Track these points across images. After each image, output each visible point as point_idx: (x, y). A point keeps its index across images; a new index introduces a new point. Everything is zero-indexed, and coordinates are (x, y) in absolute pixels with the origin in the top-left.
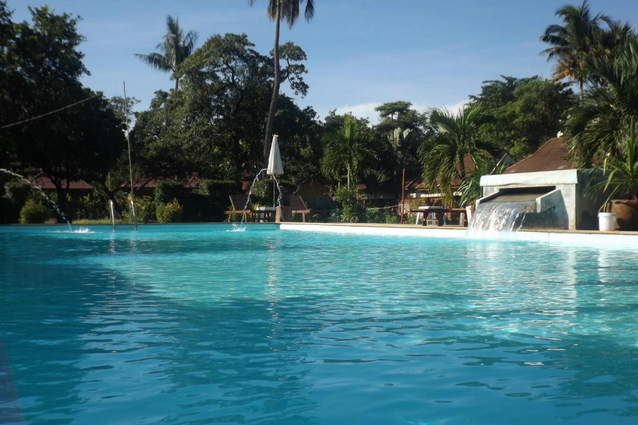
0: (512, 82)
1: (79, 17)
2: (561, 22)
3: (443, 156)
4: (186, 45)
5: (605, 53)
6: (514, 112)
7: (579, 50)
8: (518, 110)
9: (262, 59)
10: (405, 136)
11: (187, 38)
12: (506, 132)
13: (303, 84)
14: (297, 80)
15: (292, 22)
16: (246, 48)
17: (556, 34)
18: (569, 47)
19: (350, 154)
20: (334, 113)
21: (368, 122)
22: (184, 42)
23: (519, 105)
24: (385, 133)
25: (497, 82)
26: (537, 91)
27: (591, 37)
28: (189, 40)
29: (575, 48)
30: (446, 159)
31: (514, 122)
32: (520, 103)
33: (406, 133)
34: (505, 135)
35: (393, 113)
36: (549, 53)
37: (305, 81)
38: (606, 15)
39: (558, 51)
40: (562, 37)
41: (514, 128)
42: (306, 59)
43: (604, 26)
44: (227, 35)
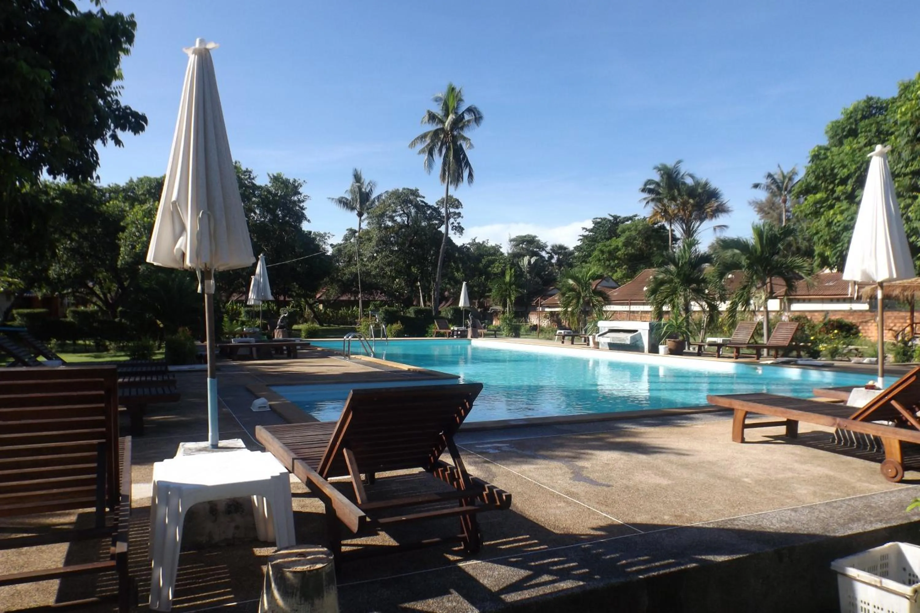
0: (617, 219)
1: (304, 181)
2: (657, 177)
3: (572, 299)
4: (367, 191)
5: (689, 203)
6: (617, 246)
7: (669, 200)
8: (620, 244)
9: (430, 207)
10: (532, 262)
11: (368, 185)
12: (611, 261)
13: (460, 227)
14: (456, 224)
15: (457, 185)
16: (418, 199)
17: (652, 187)
18: (661, 197)
19: (509, 292)
20: (474, 240)
21: (501, 247)
22: (365, 189)
23: (621, 241)
24: (517, 259)
25: (605, 219)
26: (636, 230)
27: (679, 191)
28: (369, 187)
29: (666, 197)
30: (574, 301)
31: (617, 254)
32: (622, 239)
33: (533, 260)
34: (610, 264)
35: (523, 243)
36: (645, 202)
37: (462, 225)
38: (691, 172)
39: (653, 200)
40: (656, 189)
41: (618, 259)
42: (462, 208)
43: (689, 181)
44: (404, 189)
